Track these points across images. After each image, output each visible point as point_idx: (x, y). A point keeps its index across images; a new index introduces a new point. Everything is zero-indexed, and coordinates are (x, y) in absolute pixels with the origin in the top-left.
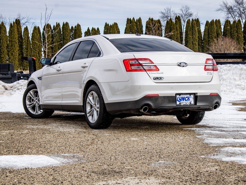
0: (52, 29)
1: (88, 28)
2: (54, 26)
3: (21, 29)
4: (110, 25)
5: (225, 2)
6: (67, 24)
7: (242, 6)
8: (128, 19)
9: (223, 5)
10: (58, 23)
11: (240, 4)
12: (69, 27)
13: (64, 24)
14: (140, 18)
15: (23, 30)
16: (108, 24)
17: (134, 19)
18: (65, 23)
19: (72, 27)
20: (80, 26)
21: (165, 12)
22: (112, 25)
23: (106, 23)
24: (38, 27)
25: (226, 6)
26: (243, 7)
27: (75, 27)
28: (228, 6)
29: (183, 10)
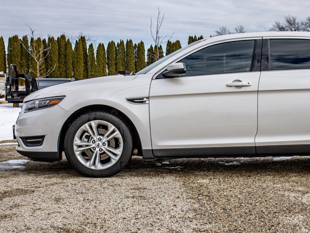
0: (116, 46)
1: (151, 45)
2: (118, 43)
3: (86, 46)
4: (172, 43)
5: (278, 22)
6: (131, 41)
7: (293, 26)
8: (190, 37)
9: (276, 25)
10: (122, 41)
11: (291, 24)
12: (133, 44)
13: (127, 41)
14: (202, 36)
15: (88, 47)
16: (171, 42)
17: (195, 37)
18: (129, 40)
19: (136, 44)
20: (143, 43)
21: (220, 31)
22: (174, 42)
23: (168, 41)
24: (103, 44)
25: (279, 26)
26: (295, 27)
27: (139, 44)
28: (280, 26)
29: (238, 29)
